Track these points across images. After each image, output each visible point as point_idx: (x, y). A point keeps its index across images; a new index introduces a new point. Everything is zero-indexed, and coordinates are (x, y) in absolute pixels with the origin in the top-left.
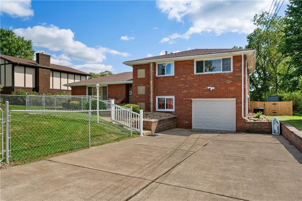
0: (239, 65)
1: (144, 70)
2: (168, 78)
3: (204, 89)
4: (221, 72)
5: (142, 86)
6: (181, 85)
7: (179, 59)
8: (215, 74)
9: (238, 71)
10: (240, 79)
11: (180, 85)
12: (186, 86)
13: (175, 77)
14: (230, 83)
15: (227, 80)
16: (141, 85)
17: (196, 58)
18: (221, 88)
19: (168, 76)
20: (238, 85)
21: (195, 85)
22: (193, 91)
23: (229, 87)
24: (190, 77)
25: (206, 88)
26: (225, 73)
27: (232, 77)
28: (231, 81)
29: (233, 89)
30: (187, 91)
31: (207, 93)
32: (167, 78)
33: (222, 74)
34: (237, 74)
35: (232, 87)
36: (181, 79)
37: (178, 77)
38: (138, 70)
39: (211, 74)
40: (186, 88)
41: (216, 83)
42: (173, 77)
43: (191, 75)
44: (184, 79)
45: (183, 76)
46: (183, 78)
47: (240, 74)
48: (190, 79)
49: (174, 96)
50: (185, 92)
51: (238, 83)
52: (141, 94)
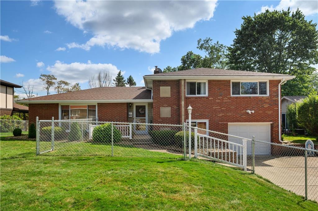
0: (276, 90)
1: (170, 87)
2: (201, 98)
3: (242, 112)
4: (258, 95)
5: (167, 106)
6: (217, 108)
7: (213, 79)
8: (253, 97)
9: (275, 95)
10: (276, 103)
11: (215, 107)
12: (222, 109)
13: (210, 99)
14: (267, 107)
15: (264, 104)
16: (164, 105)
17: (232, 79)
18: (259, 112)
19: (201, 97)
20: (275, 109)
21: (233, 107)
22: (230, 114)
23: (266, 111)
24: (227, 99)
25: (244, 111)
26: (263, 97)
27: (269, 101)
28: (269, 105)
29: (270, 112)
30: (223, 114)
31: (245, 116)
32: (199, 98)
33: (260, 98)
34: (274, 99)
35: (269, 111)
36: (217, 101)
37: (213, 99)
38: (161, 87)
39: (249, 97)
40: (222, 111)
41: (254, 106)
42: (207, 98)
43: (228, 96)
44: (219, 101)
45: (219, 97)
46: (219, 99)
47: (276, 99)
48: (227, 101)
49: (208, 120)
50: (221, 115)
51: (275, 108)
52: (165, 117)
